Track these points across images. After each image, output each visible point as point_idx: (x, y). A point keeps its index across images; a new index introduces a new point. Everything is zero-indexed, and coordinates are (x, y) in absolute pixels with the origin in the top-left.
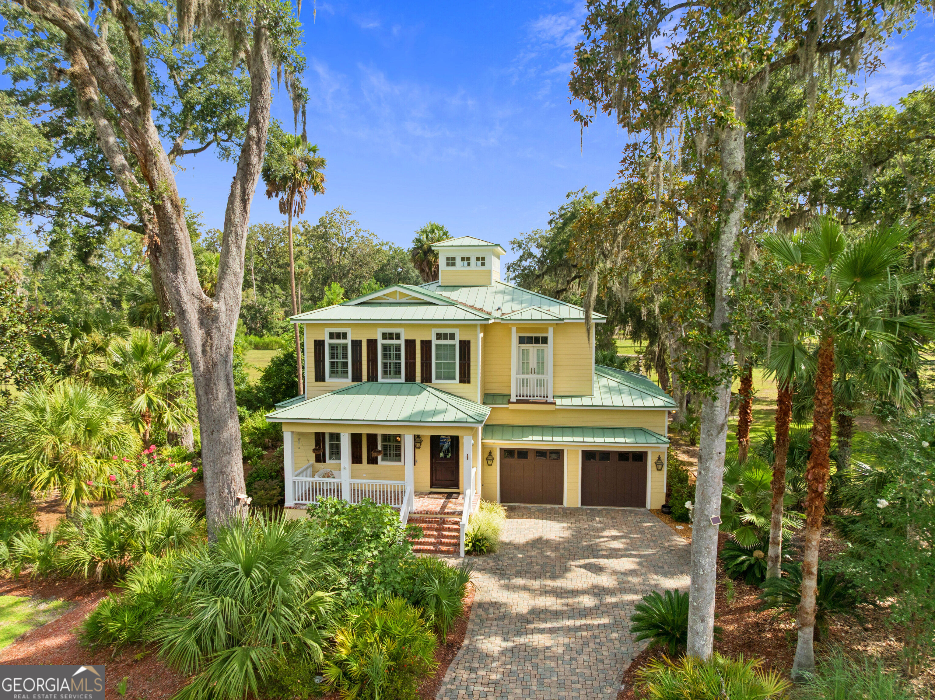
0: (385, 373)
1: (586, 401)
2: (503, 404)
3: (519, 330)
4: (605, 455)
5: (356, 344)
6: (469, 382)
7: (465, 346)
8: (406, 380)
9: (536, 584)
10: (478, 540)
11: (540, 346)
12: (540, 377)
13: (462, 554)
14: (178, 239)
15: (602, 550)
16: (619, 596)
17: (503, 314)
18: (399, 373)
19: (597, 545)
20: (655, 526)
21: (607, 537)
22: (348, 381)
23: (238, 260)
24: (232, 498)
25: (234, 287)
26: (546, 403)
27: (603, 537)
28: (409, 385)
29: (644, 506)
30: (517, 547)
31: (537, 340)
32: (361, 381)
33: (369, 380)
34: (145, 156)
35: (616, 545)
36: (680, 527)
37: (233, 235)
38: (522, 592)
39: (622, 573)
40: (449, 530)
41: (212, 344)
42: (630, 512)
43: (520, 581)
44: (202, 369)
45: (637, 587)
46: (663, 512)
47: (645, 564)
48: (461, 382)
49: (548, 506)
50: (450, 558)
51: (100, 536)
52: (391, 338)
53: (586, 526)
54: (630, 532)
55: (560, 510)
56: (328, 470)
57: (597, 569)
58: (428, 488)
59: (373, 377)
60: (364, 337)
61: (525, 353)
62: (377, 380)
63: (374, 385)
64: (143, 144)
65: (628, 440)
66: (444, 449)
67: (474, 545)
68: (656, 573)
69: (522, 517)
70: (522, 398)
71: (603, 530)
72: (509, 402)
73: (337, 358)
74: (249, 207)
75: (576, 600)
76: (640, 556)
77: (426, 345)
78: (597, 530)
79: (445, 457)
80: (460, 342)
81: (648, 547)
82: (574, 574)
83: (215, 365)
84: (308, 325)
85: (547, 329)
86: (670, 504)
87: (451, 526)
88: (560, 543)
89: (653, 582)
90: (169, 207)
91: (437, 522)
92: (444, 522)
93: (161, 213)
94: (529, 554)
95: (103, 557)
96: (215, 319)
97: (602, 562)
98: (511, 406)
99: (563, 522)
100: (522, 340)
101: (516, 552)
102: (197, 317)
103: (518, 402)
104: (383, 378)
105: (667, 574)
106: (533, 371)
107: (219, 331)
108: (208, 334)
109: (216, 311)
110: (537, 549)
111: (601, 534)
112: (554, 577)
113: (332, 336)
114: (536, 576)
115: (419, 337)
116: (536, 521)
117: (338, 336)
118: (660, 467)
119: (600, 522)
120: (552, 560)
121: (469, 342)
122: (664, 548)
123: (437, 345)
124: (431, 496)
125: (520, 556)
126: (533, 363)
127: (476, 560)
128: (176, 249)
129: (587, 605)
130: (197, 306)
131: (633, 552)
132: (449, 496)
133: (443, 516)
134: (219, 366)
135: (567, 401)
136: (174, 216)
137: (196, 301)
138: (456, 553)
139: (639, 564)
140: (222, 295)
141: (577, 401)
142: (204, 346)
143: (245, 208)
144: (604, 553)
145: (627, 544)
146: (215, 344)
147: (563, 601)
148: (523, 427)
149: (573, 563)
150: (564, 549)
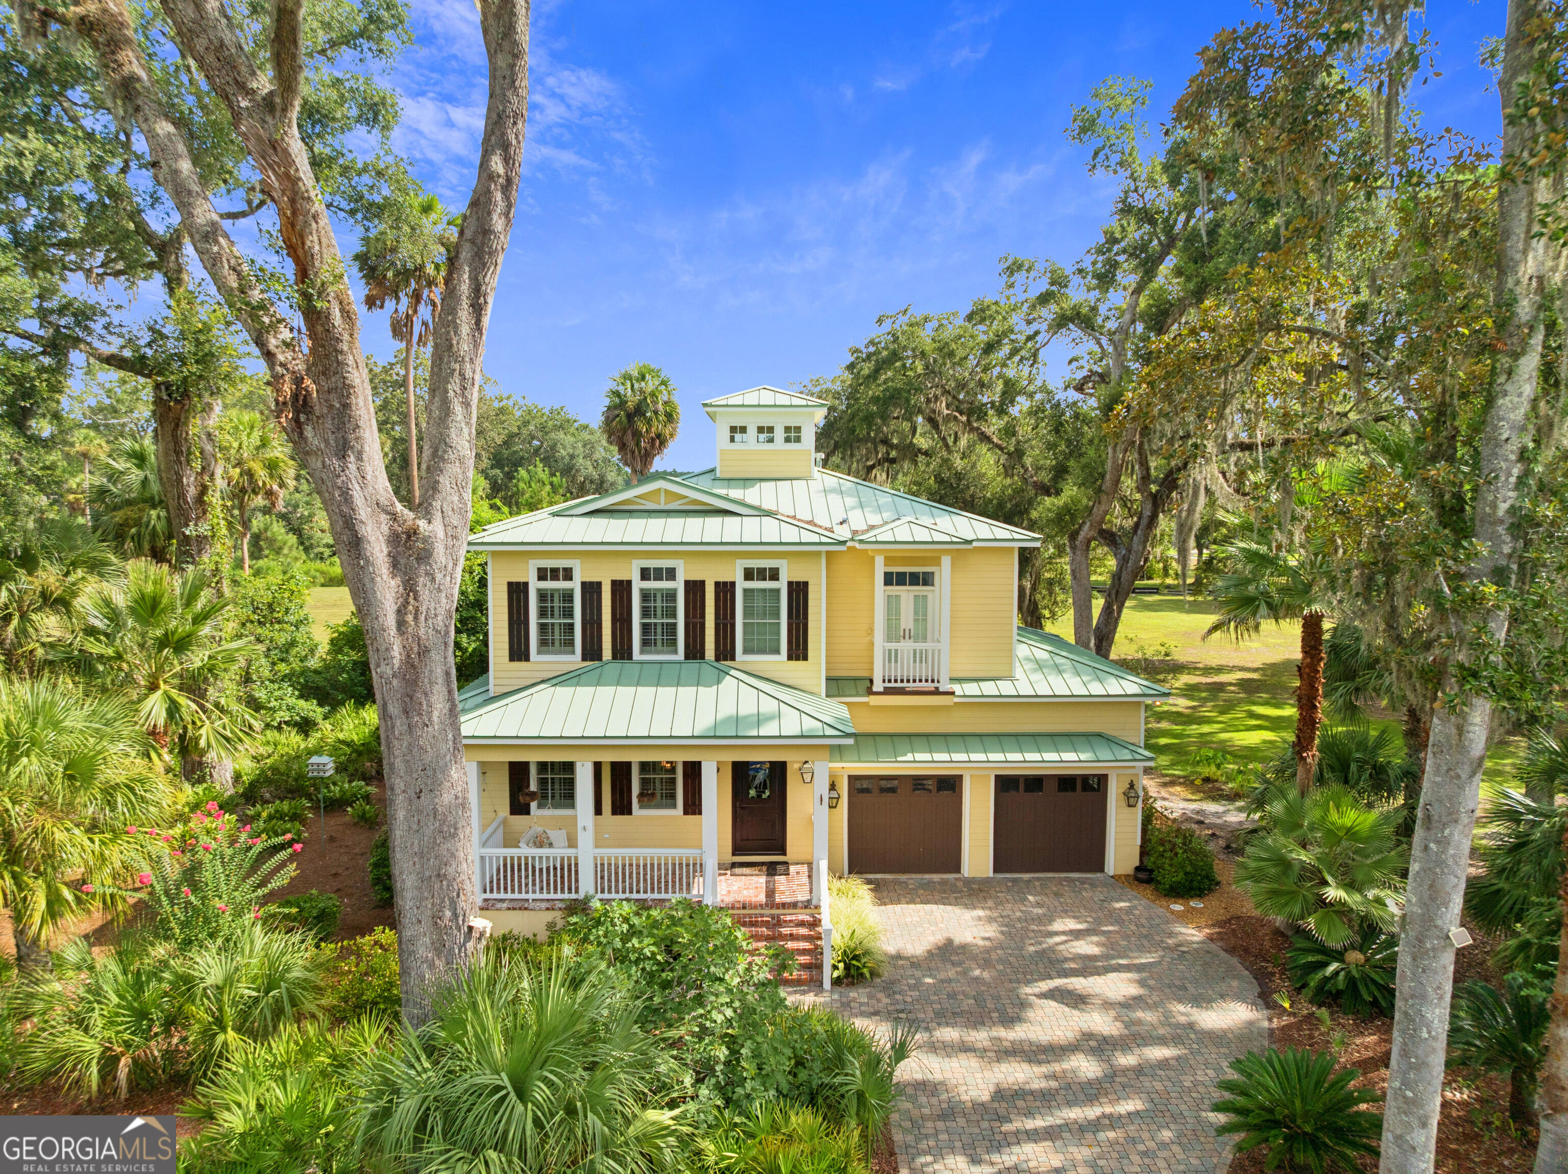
0: (645, 643)
1: (1006, 688)
2: (857, 695)
3: (889, 560)
4: (1034, 783)
5: (591, 590)
6: (805, 658)
7: (799, 591)
8: (687, 657)
9: (980, 1037)
10: (856, 958)
11: (920, 589)
12: (919, 646)
13: (827, 984)
14: (351, 386)
15: (1066, 960)
16: (1137, 1051)
17: (855, 532)
18: (674, 642)
19: (1052, 949)
20: (1135, 907)
21: (1063, 933)
22: (574, 660)
23: (466, 430)
24: (459, 929)
25: (460, 488)
26: (936, 692)
27: (1057, 933)
28: (694, 665)
29: (1100, 867)
30: (915, 963)
31: (915, 579)
32: (600, 659)
33: (614, 657)
34: (293, 201)
35: (1087, 947)
36: (1178, 907)
37: (457, 378)
38: (962, 1056)
39: (1121, 1005)
40: (793, 937)
41: (417, 610)
42: (1083, 882)
43: (949, 1034)
44: (396, 662)
45: (1161, 1031)
46: (1137, 879)
47: (1151, 982)
48: (790, 658)
49: (936, 877)
50: (804, 993)
51: (115, 1000)
52: (658, 578)
53: (1018, 914)
54: (1098, 922)
55: (960, 884)
56: (540, 829)
57: (1077, 1000)
58: (730, 858)
59: (622, 652)
60: (605, 576)
61: (892, 604)
62: (630, 657)
63: (627, 665)
64: (287, 175)
65: (1083, 757)
66: (757, 782)
67: (847, 967)
68: (1180, 1001)
69: (899, 902)
70: (893, 685)
71: (1051, 920)
72: (870, 692)
73: (552, 615)
74: (486, 321)
75: (1065, 1065)
76: (1139, 968)
77: (725, 590)
78: (1039, 920)
79: (759, 796)
80: (790, 584)
81: (1141, 949)
82: (1040, 1012)
83: (424, 652)
84: (494, 553)
85: (939, 558)
86: (1150, 866)
87: (795, 931)
88: (988, 951)
89: (1182, 1019)
90: (337, 318)
91: (766, 924)
92: (779, 923)
93: (319, 328)
94: (942, 976)
95: (127, 1044)
96: (425, 556)
97: (1078, 983)
98: (874, 700)
99: (975, 908)
100: (889, 579)
101: (918, 974)
102: (386, 550)
103: (888, 691)
104: (642, 652)
105: (1200, 1001)
106: (906, 635)
107: (433, 580)
108: (410, 588)
109: (425, 540)
110: (953, 964)
111: (1050, 928)
112: (1009, 1021)
113: (542, 575)
114: (977, 1020)
115: (711, 575)
116: (928, 907)
117: (554, 574)
118: (1132, 801)
119: (1038, 905)
120: (988, 985)
121: (806, 584)
122: (1168, 948)
123: (746, 591)
124: (737, 870)
125: (929, 980)
126: (907, 621)
127: (853, 994)
128: (346, 406)
129: (1091, 1075)
130: (385, 529)
131: (1122, 962)
132: (772, 869)
133: (775, 912)
134: (433, 654)
135: (971, 689)
136: (346, 337)
137: (384, 517)
138: (815, 984)
139: (1142, 983)
140: (437, 504)
141: (989, 688)
142: (401, 612)
143: (478, 322)
144: (1073, 965)
145: (1104, 945)
146: (423, 609)
147: (1044, 1069)
148: (891, 736)
149: (1028, 990)
150: (1000, 960)
